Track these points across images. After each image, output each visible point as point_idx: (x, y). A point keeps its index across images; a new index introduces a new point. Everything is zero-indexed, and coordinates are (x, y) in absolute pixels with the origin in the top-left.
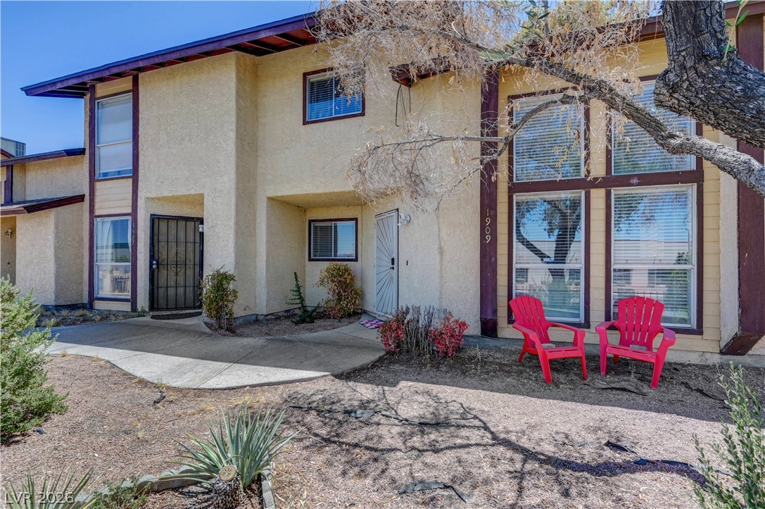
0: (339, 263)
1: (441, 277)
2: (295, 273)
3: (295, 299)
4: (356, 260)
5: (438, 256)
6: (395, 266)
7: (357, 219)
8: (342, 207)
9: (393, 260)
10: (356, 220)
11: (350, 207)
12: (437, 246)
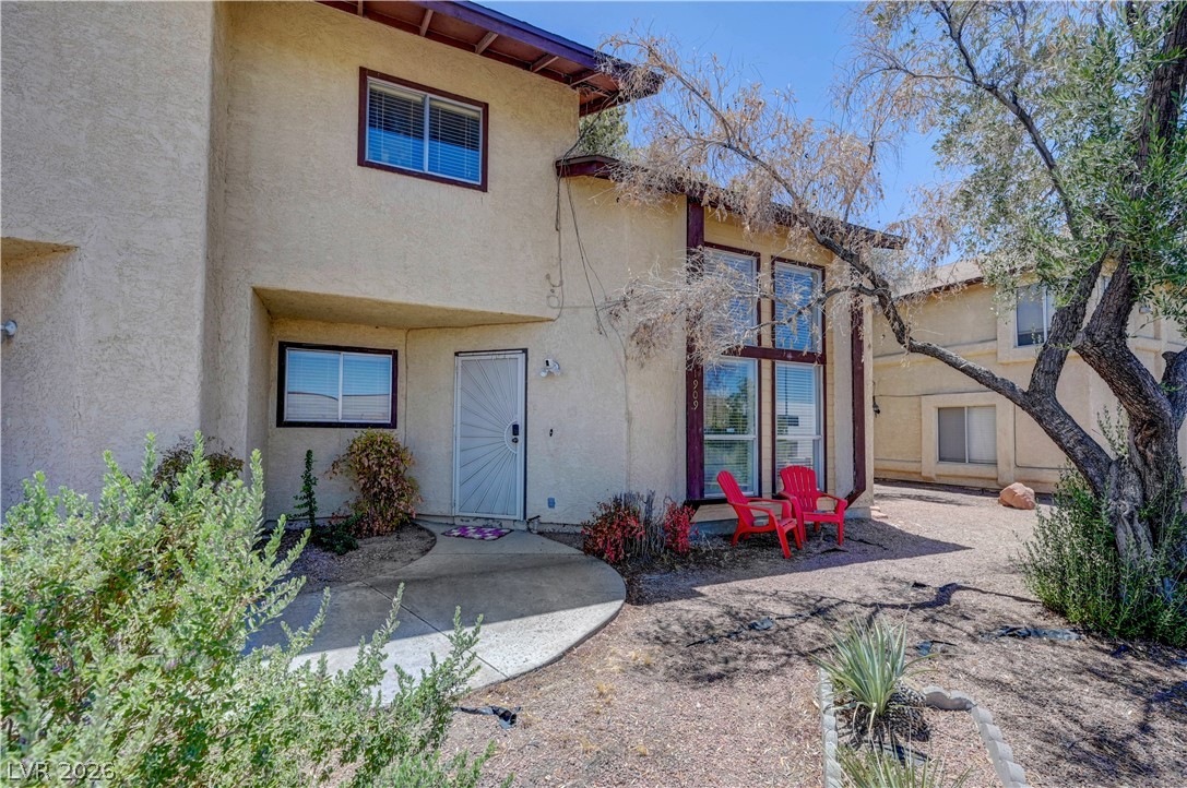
0: (375, 430)
1: (629, 452)
2: (309, 453)
3: (299, 507)
4: (393, 425)
5: (626, 424)
6: (521, 437)
7: (396, 352)
8: (362, 327)
9: (515, 428)
10: (394, 353)
11: (382, 329)
12: (623, 411)
